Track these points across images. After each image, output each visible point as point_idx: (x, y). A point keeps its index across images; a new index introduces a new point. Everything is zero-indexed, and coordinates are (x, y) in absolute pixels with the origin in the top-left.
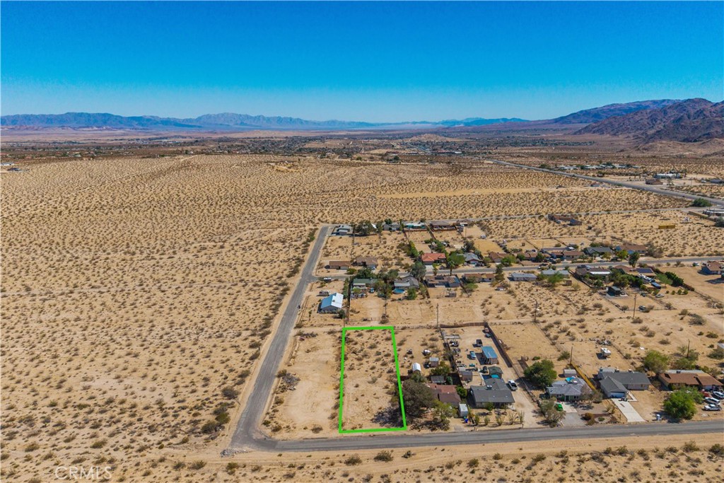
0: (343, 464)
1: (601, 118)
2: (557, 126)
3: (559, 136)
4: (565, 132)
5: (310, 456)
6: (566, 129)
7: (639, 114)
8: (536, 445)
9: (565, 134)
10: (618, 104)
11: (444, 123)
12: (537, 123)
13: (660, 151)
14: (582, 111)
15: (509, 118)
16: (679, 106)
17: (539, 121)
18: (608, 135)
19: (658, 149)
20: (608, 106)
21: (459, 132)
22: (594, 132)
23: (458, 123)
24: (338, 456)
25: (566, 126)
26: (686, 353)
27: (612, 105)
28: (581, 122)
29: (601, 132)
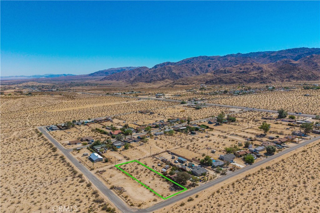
0: (179, 207)
1: (108, 74)
2: (91, 77)
3: (93, 81)
4: (96, 80)
5: (165, 209)
6: (95, 79)
7: (125, 72)
8: (227, 181)
9: (96, 81)
10: (113, 68)
11: (33, 76)
12: (81, 76)
13: (141, 86)
14: (99, 71)
15: (67, 74)
16: (139, 69)
17: (82, 75)
18: (115, 81)
19: (140, 85)
20: (110, 69)
21: (45, 81)
22: (109, 80)
23: (42, 76)
24: (174, 205)
25: (94, 77)
26: (233, 146)
27: (112, 69)
28: (101, 76)
29: (111, 79)
